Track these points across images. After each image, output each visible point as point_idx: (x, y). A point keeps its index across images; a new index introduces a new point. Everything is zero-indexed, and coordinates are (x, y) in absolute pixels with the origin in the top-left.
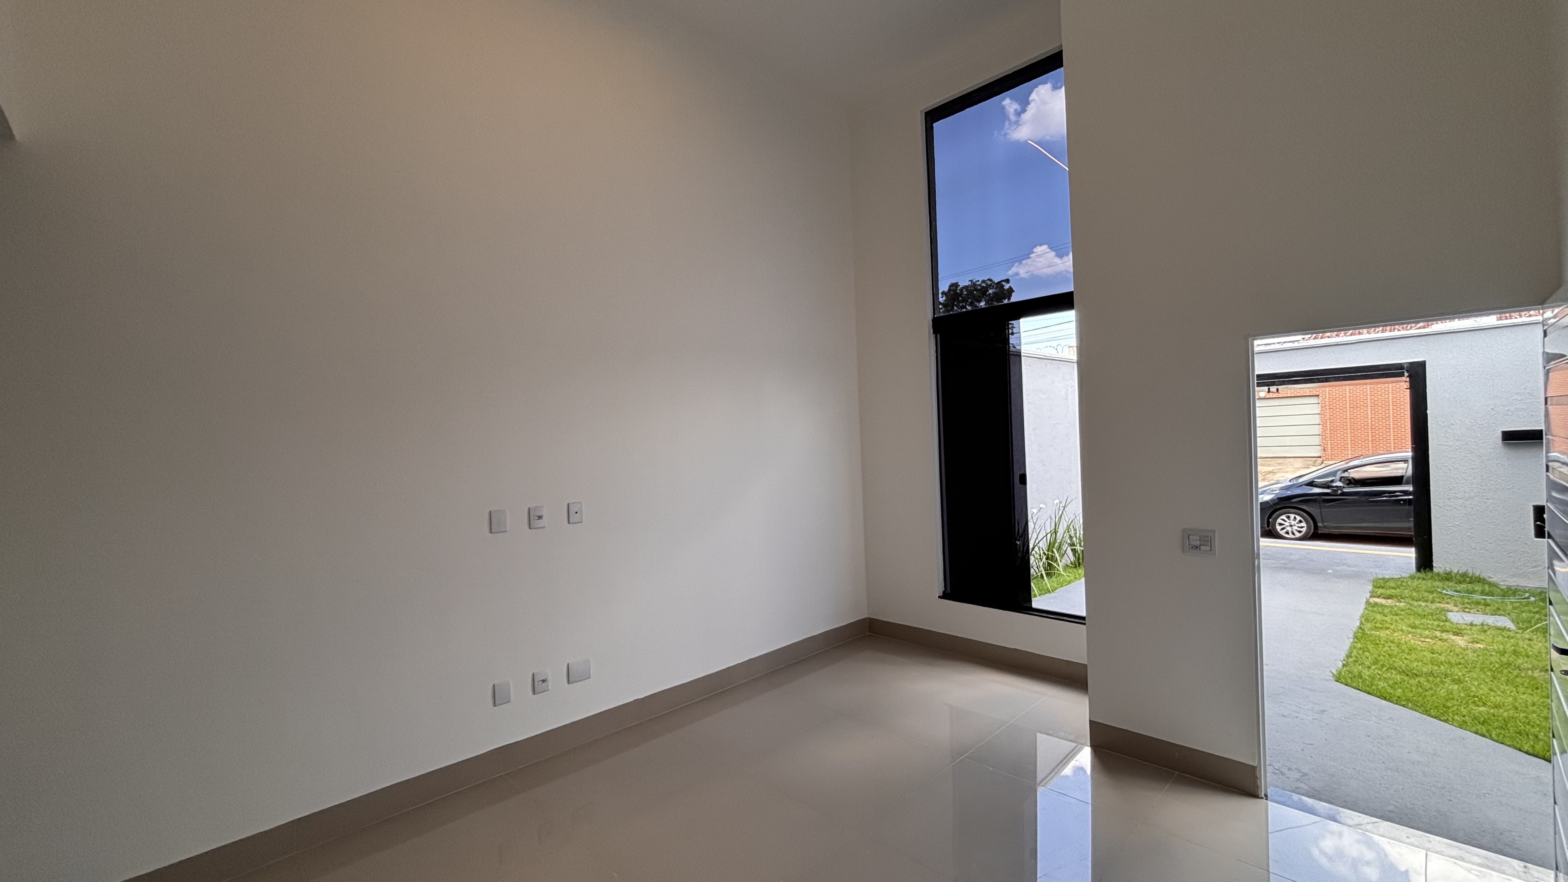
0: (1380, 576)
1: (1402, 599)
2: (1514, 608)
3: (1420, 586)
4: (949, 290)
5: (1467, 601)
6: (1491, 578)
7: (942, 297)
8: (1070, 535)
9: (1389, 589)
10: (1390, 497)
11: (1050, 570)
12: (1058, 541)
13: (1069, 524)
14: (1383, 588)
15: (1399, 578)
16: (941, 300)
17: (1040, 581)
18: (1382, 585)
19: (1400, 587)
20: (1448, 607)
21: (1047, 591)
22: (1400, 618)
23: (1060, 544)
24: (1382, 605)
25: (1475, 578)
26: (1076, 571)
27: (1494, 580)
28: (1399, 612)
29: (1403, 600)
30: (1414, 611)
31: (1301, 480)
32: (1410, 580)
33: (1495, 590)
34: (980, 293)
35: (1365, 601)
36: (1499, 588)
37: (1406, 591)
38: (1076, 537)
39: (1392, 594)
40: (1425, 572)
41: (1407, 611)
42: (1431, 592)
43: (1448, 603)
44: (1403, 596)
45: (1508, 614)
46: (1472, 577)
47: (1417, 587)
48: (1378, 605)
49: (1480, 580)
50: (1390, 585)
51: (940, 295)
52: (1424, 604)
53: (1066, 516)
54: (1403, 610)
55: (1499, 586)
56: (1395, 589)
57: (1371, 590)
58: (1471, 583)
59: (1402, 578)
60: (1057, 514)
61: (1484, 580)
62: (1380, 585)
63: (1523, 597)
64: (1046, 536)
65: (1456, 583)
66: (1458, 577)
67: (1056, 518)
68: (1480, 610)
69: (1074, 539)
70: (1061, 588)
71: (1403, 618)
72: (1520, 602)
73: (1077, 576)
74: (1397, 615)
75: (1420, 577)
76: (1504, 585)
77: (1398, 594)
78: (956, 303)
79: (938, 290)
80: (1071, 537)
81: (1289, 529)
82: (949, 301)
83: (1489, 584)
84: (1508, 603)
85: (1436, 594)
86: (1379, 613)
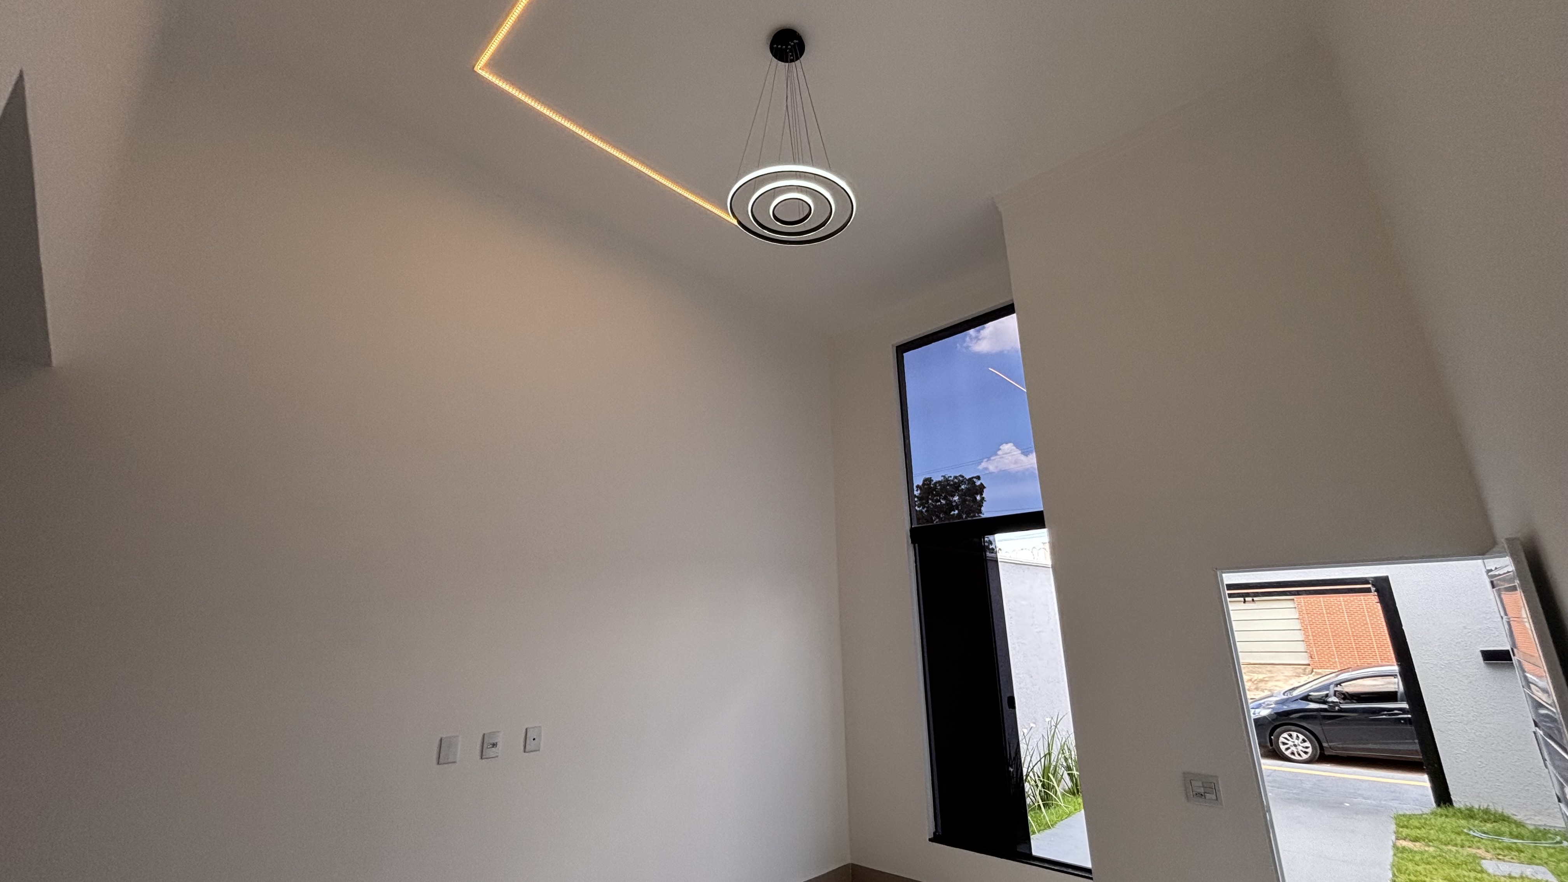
0: (1401, 813)
1: (1430, 842)
2: (1551, 855)
3: (1444, 825)
4: (924, 484)
5: (1497, 845)
6: (1515, 815)
7: (917, 490)
8: (1065, 756)
9: (1414, 828)
10: (1390, 715)
11: (1047, 800)
12: (1054, 764)
13: (1062, 743)
14: (1407, 828)
15: (1421, 815)
16: (917, 493)
17: (1037, 813)
18: (1405, 823)
19: (1425, 826)
20: (1480, 854)
21: (1046, 827)
22: (1433, 868)
23: (1056, 767)
24: (1411, 851)
25: (1499, 816)
26: (1075, 800)
27: (1518, 817)
28: (1431, 860)
29: (1431, 844)
30: (1446, 858)
31: (1296, 693)
32: (1432, 816)
33: (1523, 831)
34: (953, 488)
35: (1392, 844)
36: (1527, 829)
37: (1432, 832)
38: (1072, 758)
39: (1418, 836)
40: (1446, 807)
41: (1439, 858)
42: (1459, 834)
43: (1479, 848)
44: (1431, 838)
45: (1546, 863)
46: (1495, 813)
47: (1442, 827)
48: (1407, 850)
49: (1503, 818)
50: (1414, 824)
51: (915, 489)
52: (1454, 849)
53: (1058, 734)
54: (1434, 857)
55: (1527, 826)
56: (1419, 829)
57: (1395, 830)
58: (1496, 822)
59: (1424, 814)
60: (1049, 734)
61: (1509, 818)
62: (1403, 822)
63: (1555, 841)
64: (1040, 760)
65: (1481, 822)
66: (1481, 814)
67: (1048, 738)
68: (1515, 857)
69: (1070, 761)
70: (1061, 822)
71: (1436, 867)
72: (1554, 848)
73: (1077, 807)
74: (1429, 863)
75: (1442, 813)
76: (1531, 824)
77: (1425, 836)
78: (930, 497)
79: (913, 484)
80: (1066, 759)
81: (1293, 748)
82: (924, 495)
83: (1515, 822)
84: (1541, 848)
85: (1464, 835)
86: (1411, 860)
